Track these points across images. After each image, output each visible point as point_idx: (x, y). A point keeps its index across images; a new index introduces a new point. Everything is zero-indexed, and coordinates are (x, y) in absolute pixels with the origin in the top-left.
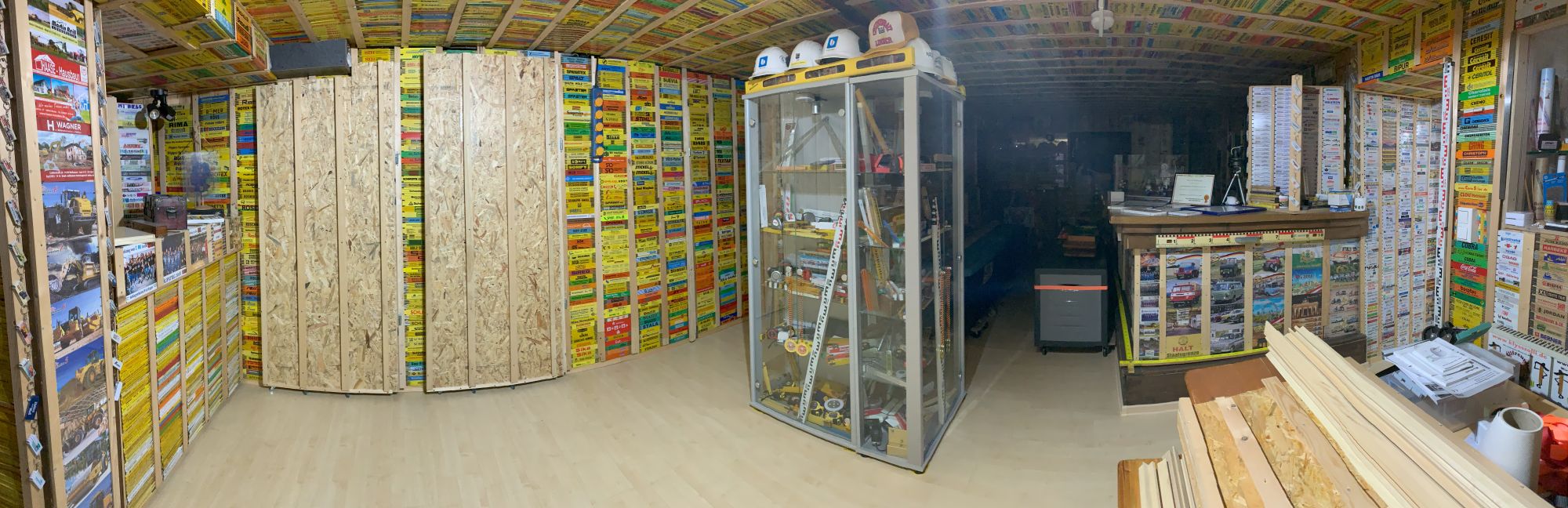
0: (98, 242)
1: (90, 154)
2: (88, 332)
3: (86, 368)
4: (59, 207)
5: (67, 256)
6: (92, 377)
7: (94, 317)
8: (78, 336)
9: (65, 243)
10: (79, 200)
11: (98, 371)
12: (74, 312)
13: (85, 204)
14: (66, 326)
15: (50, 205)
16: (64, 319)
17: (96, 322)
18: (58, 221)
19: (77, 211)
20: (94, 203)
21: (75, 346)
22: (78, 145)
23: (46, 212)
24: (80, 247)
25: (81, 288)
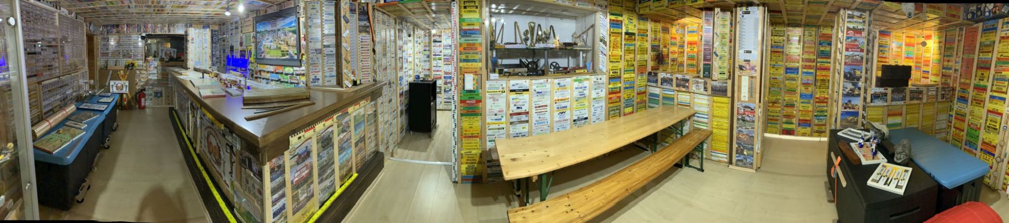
0: (861, 84)
1: (862, 58)
2: (853, 108)
3: (851, 118)
4: (849, 72)
5: (850, 86)
6: (853, 121)
7: (857, 105)
8: (850, 108)
9: (850, 82)
10: (856, 71)
11: (856, 120)
12: (850, 101)
13: (858, 73)
14: (846, 104)
15: (847, 71)
16: (846, 102)
17: (858, 107)
18: (848, 76)
19: (855, 74)
20: (861, 72)
21: (848, 110)
22: (858, 55)
23: (845, 73)
24: (855, 84)
25: (853, 95)
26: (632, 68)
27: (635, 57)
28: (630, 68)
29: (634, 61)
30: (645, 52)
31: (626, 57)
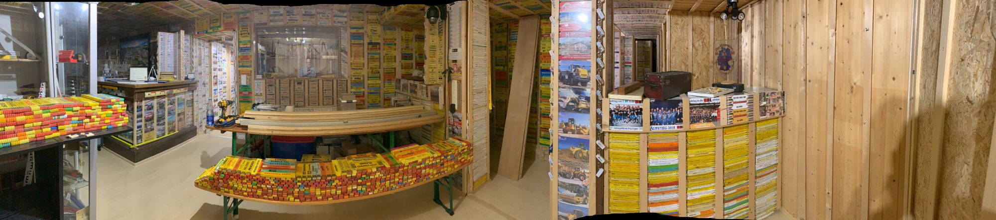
26: (378, 75)
27: (380, 65)
28: (374, 74)
29: (380, 68)
30: (393, 60)
31: (370, 65)
